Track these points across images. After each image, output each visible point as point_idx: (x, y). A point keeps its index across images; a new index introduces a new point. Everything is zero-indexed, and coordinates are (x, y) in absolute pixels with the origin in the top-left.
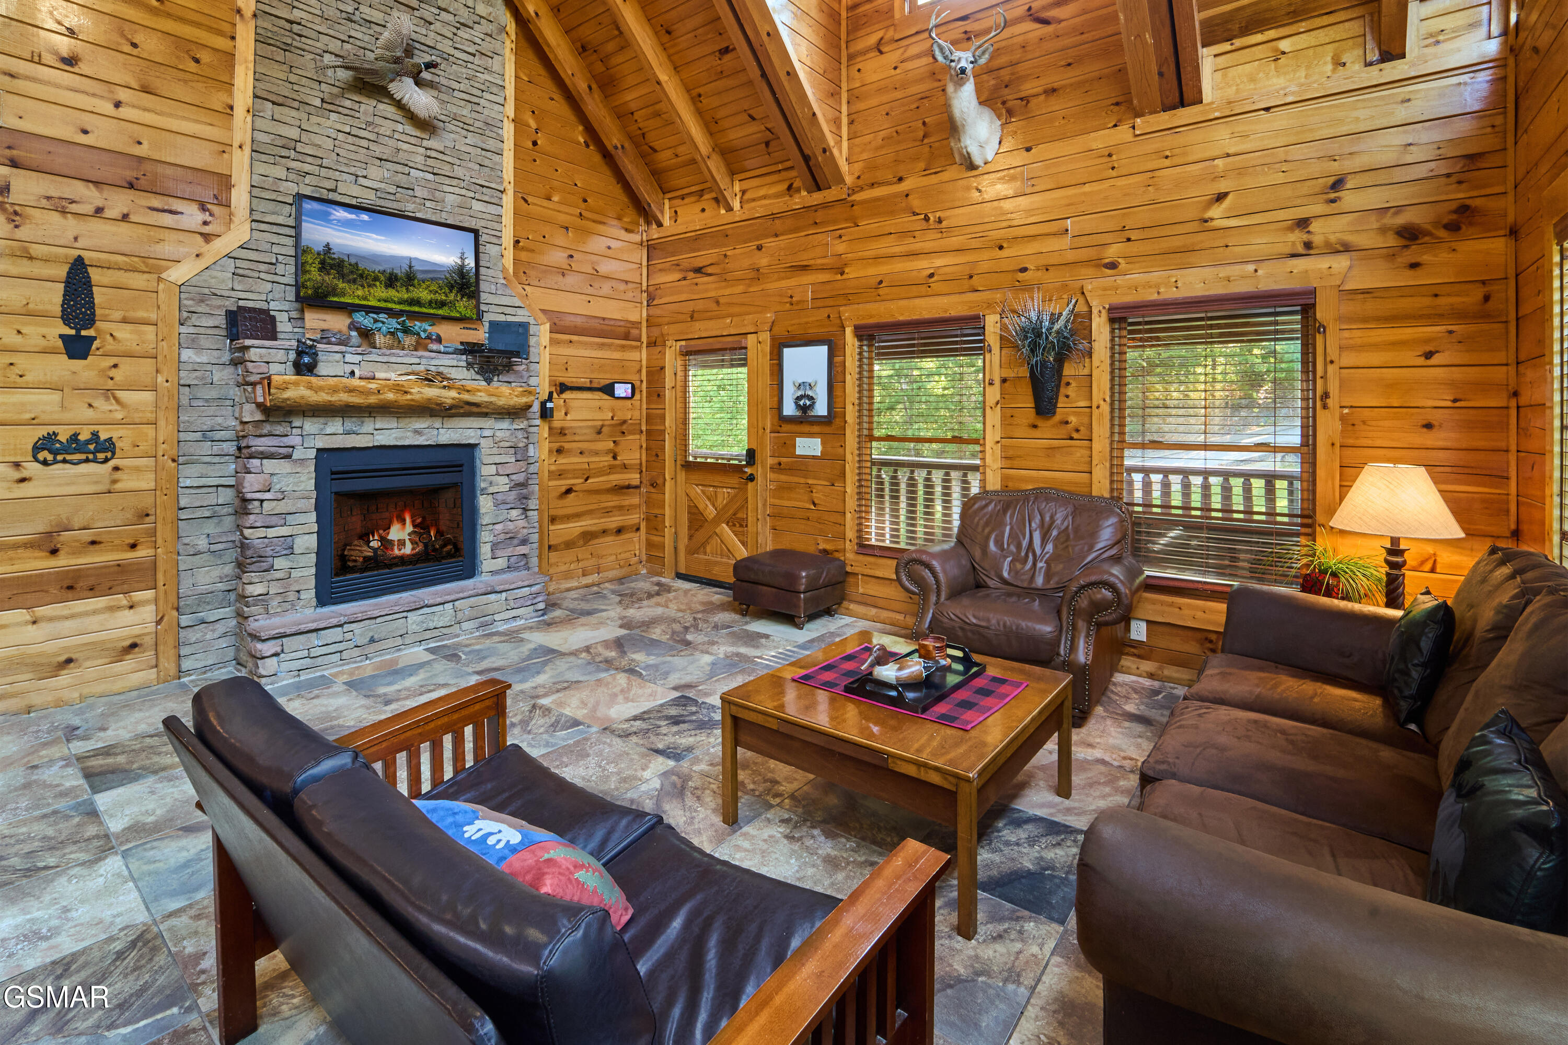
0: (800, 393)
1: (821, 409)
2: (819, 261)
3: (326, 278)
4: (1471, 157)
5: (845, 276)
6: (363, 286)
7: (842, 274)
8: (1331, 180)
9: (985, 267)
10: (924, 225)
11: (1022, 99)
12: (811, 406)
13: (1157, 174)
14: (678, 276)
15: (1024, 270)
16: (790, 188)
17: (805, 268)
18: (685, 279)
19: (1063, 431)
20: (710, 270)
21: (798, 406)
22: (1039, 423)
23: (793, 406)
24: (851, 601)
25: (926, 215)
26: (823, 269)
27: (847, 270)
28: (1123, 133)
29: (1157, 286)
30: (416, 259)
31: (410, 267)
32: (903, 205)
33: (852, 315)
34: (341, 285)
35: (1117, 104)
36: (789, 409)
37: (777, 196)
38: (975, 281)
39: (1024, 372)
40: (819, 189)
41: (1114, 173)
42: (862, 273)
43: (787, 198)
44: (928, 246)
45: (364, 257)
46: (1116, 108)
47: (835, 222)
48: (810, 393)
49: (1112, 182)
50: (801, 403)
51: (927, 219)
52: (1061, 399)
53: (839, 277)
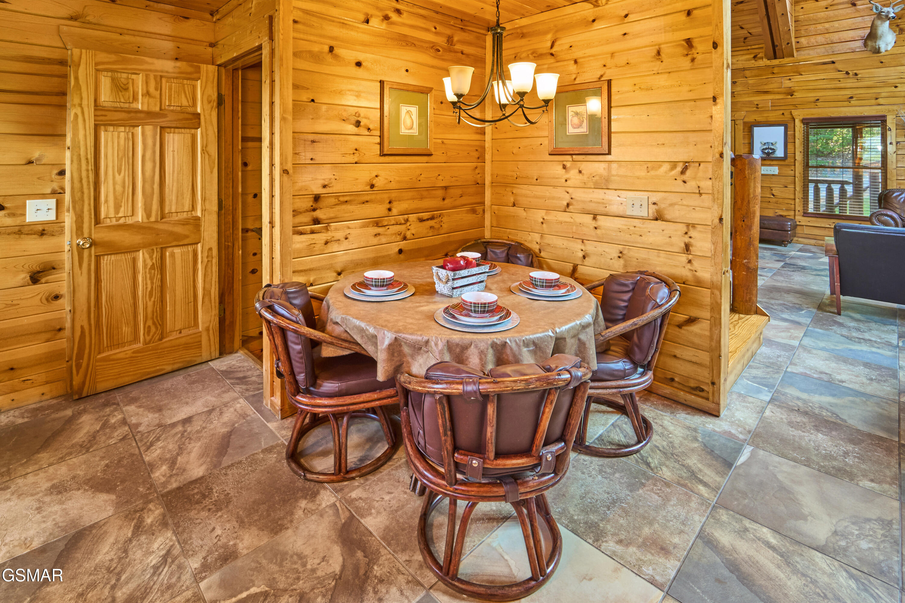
0: (765, 147)
1: (780, 153)
2: (776, 90)
5: (794, 97)
7: (792, 95)
9: (884, 95)
10: (847, 76)
12: (773, 153)
16: (755, 57)
17: (766, 92)
21: (764, 153)
23: (760, 153)
24: (799, 237)
26: (778, 93)
27: (795, 94)
32: (832, 67)
33: (799, 114)
36: (757, 154)
37: (747, 60)
38: (880, 101)
40: (776, 58)
42: (805, 96)
43: (753, 61)
44: (849, 85)
47: (786, 73)
48: (772, 147)
50: (766, 151)
51: (847, 73)
53: (790, 97)
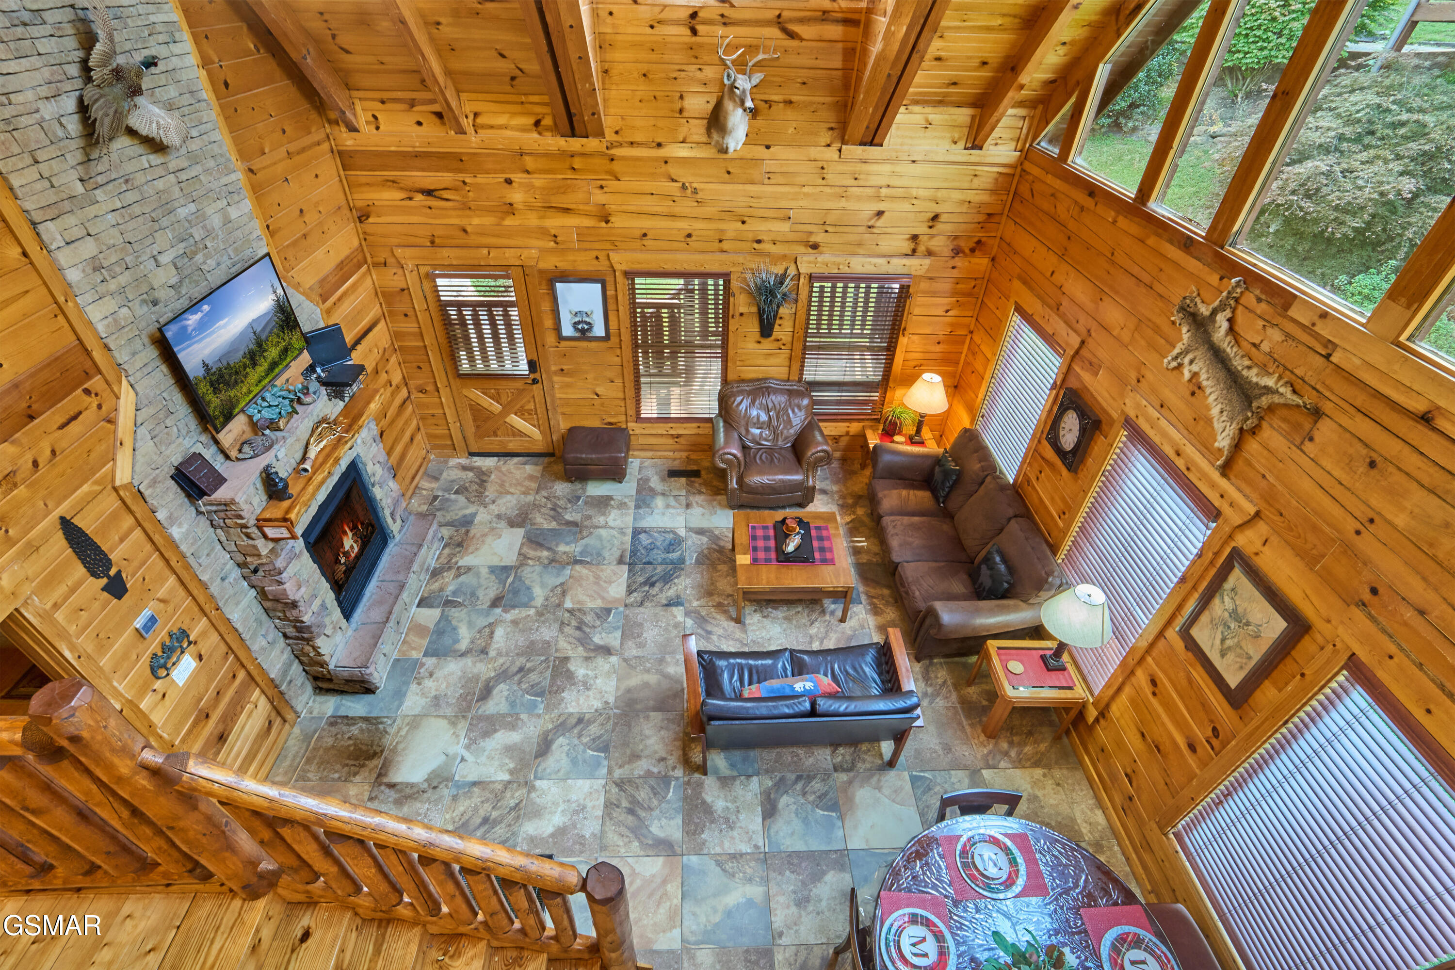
0: (577, 319)
1: (599, 330)
2: (582, 207)
3: (222, 396)
4: (989, 215)
5: (610, 225)
6: (242, 382)
7: (607, 222)
8: (932, 215)
9: (730, 235)
10: (683, 193)
11: (766, 102)
12: (590, 329)
13: (850, 189)
14: (402, 195)
15: (759, 242)
16: (537, 124)
17: (566, 211)
18: (410, 199)
19: (776, 344)
20: (446, 194)
21: (577, 329)
22: (762, 340)
23: (571, 328)
24: (634, 450)
25: (683, 184)
26: (586, 215)
27: (612, 219)
28: (831, 154)
29: (839, 264)
30: (254, 321)
31: (255, 333)
32: (663, 170)
33: (620, 260)
34: (232, 393)
35: (832, 129)
36: (567, 330)
37: (524, 130)
38: (725, 245)
39: (754, 309)
40: (573, 135)
41: (824, 182)
42: (627, 224)
43: (535, 135)
44: (686, 211)
45: (229, 352)
46: (831, 132)
47: (595, 172)
48: (587, 320)
49: (822, 189)
50: (580, 327)
51: (684, 187)
52: (776, 326)
53: (603, 224)
